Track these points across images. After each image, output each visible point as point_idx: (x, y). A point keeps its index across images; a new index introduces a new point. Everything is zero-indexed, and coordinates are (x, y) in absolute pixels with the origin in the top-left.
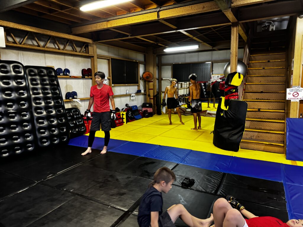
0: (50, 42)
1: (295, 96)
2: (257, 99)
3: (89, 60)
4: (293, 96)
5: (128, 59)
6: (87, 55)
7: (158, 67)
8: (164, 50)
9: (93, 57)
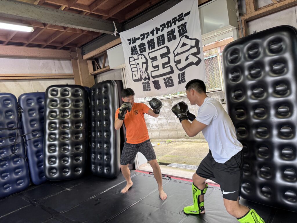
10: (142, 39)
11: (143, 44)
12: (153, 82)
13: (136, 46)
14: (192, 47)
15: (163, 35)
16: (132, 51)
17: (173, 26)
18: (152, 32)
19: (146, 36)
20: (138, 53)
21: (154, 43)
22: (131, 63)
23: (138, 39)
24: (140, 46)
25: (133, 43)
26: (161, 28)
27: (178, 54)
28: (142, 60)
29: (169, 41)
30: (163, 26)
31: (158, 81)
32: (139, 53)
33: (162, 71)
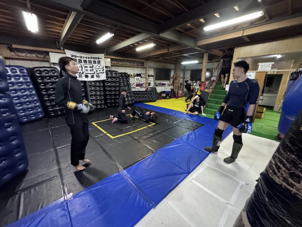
0: (128, 62)
5: (165, 68)
6: (143, 67)
7: (183, 71)
8: (182, 63)
9: (146, 68)
12: (85, 75)
15: (91, 61)
17: (95, 60)
18: (86, 58)
19: (83, 58)
20: (77, 62)
21: (87, 62)
23: (79, 57)
24: (79, 60)
25: (75, 57)
26: (90, 58)
27: (97, 69)
31: (88, 75)
33: (89, 72)
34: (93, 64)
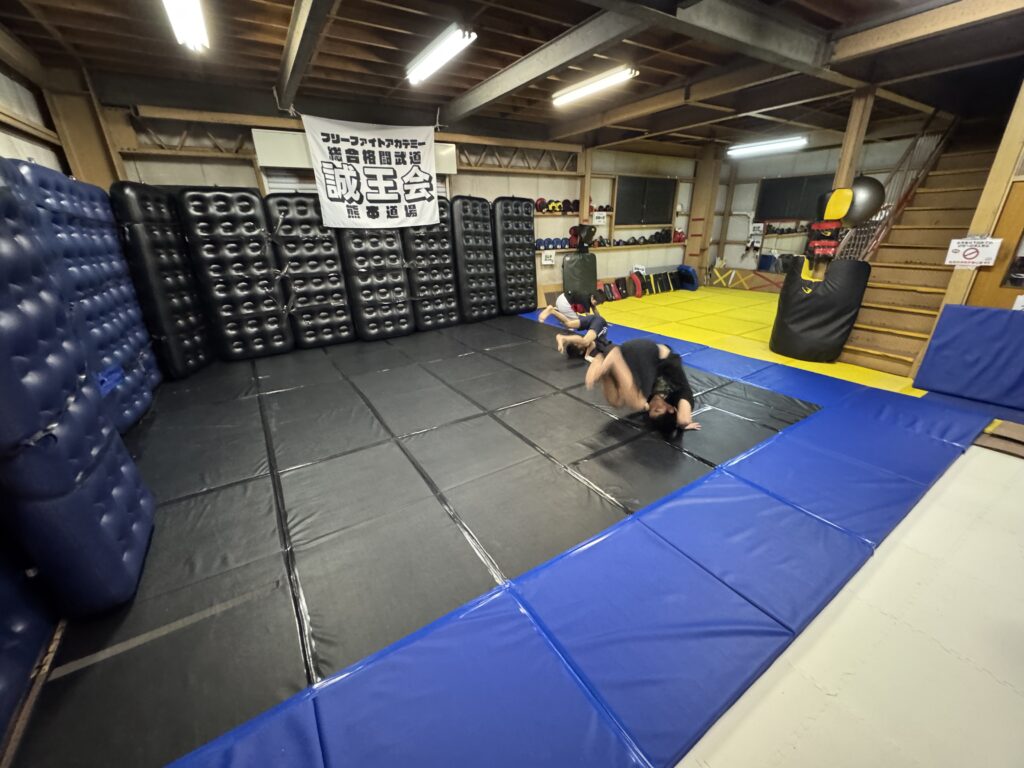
0: (518, 157)
1: (968, 257)
2: (907, 263)
3: (578, 182)
4: (964, 256)
5: (657, 174)
6: (573, 173)
7: (728, 185)
8: (729, 153)
9: (583, 177)
10: (353, 144)
11: (356, 152)
12: (368, 208)
13: (339, 149)
14: (425, 181)
15: (389, 154)
16: (330, 153)
17: (403, 149)
18: (372, 142)
19: (360, 142)
20: (340, 160)
21: (374, 158)
22: (325, 171)
23: (347, 140)
24: (348, 151)
25: (334, 142)
26: (386, 143)
27: (409, 183)
28: (348, 172)
29: (398, 163)
30: (390, 142)
31: (377, 208)
32: (345, 160)
33: (383, 196)
34: (393, 165)
